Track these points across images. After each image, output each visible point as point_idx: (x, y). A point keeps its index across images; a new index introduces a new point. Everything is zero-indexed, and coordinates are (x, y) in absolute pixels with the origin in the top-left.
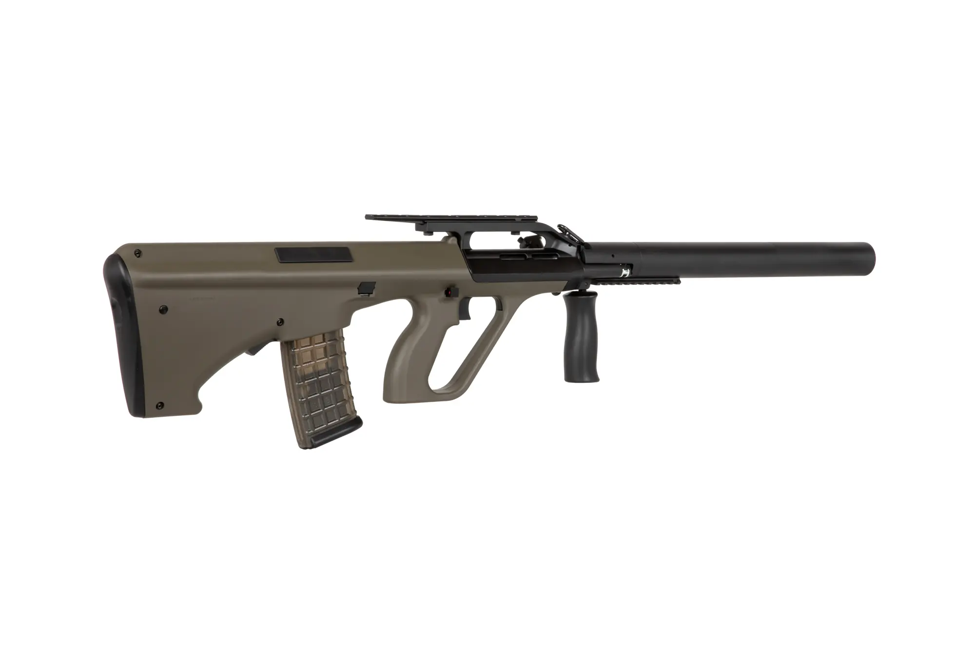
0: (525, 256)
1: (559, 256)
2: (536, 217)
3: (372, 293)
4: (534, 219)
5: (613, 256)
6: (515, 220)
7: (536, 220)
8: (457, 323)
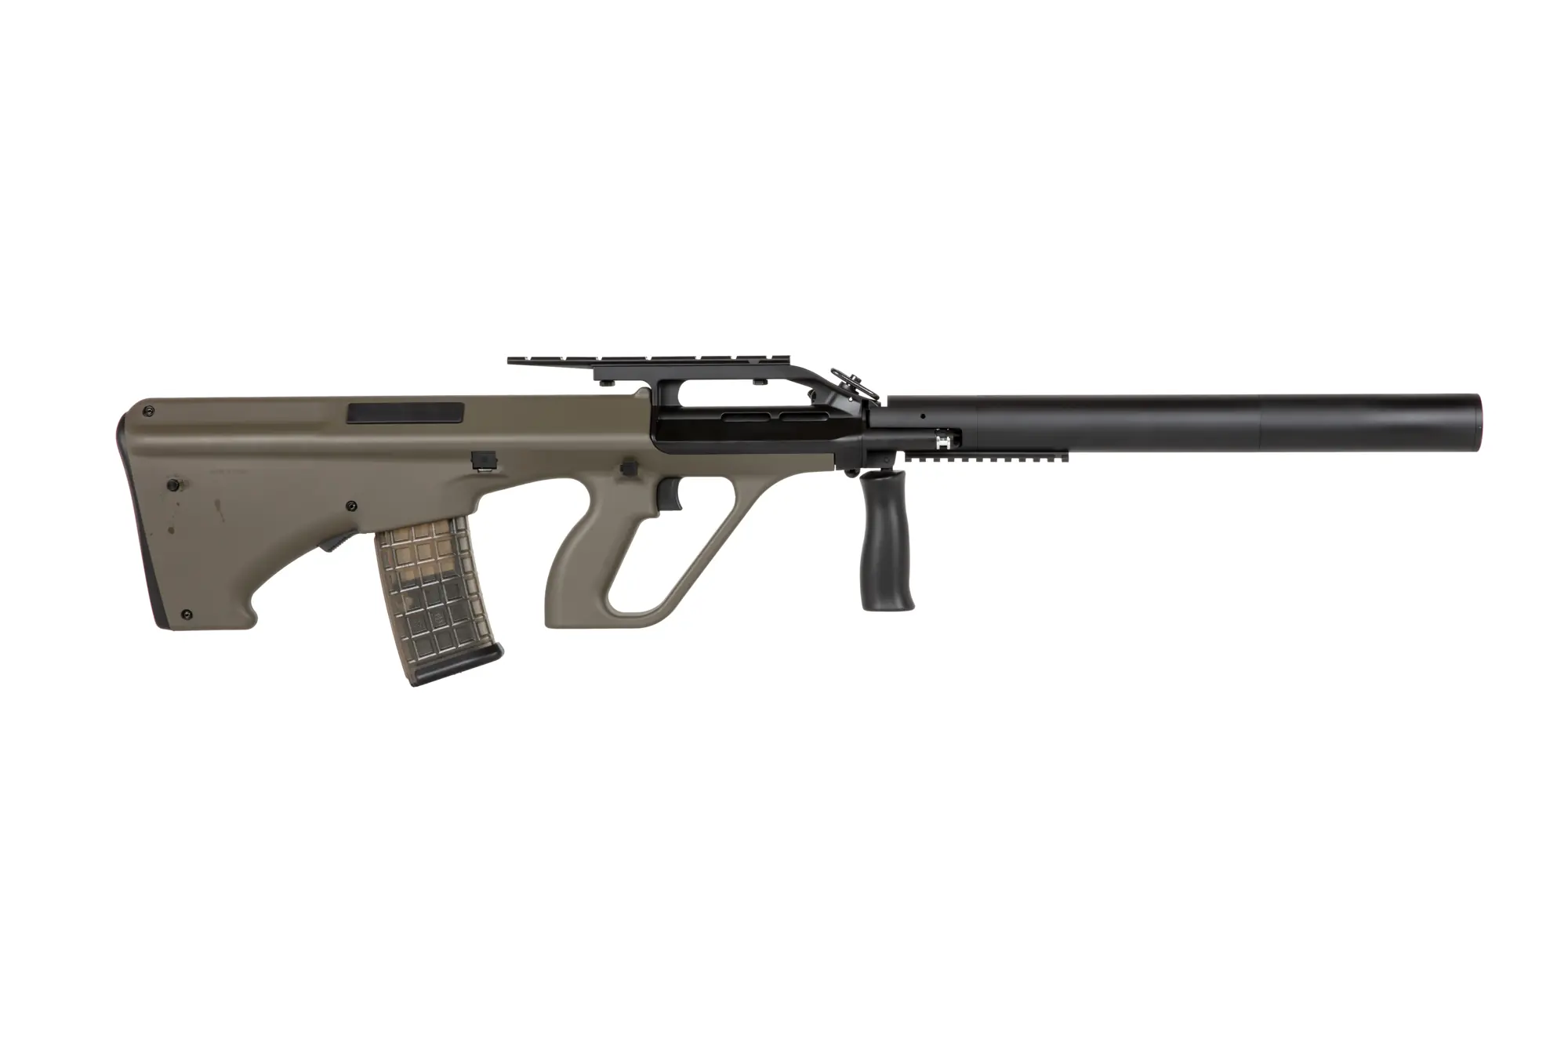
0: (768, 416)
1: (830, 416)
2: (788, 357)
3: (496, 468)
4: (785, 360)
5: (923, 416)
6: (747, 362)
7: (789, 362)
8: (656, 515)
